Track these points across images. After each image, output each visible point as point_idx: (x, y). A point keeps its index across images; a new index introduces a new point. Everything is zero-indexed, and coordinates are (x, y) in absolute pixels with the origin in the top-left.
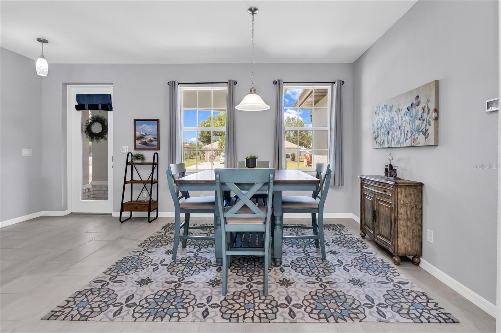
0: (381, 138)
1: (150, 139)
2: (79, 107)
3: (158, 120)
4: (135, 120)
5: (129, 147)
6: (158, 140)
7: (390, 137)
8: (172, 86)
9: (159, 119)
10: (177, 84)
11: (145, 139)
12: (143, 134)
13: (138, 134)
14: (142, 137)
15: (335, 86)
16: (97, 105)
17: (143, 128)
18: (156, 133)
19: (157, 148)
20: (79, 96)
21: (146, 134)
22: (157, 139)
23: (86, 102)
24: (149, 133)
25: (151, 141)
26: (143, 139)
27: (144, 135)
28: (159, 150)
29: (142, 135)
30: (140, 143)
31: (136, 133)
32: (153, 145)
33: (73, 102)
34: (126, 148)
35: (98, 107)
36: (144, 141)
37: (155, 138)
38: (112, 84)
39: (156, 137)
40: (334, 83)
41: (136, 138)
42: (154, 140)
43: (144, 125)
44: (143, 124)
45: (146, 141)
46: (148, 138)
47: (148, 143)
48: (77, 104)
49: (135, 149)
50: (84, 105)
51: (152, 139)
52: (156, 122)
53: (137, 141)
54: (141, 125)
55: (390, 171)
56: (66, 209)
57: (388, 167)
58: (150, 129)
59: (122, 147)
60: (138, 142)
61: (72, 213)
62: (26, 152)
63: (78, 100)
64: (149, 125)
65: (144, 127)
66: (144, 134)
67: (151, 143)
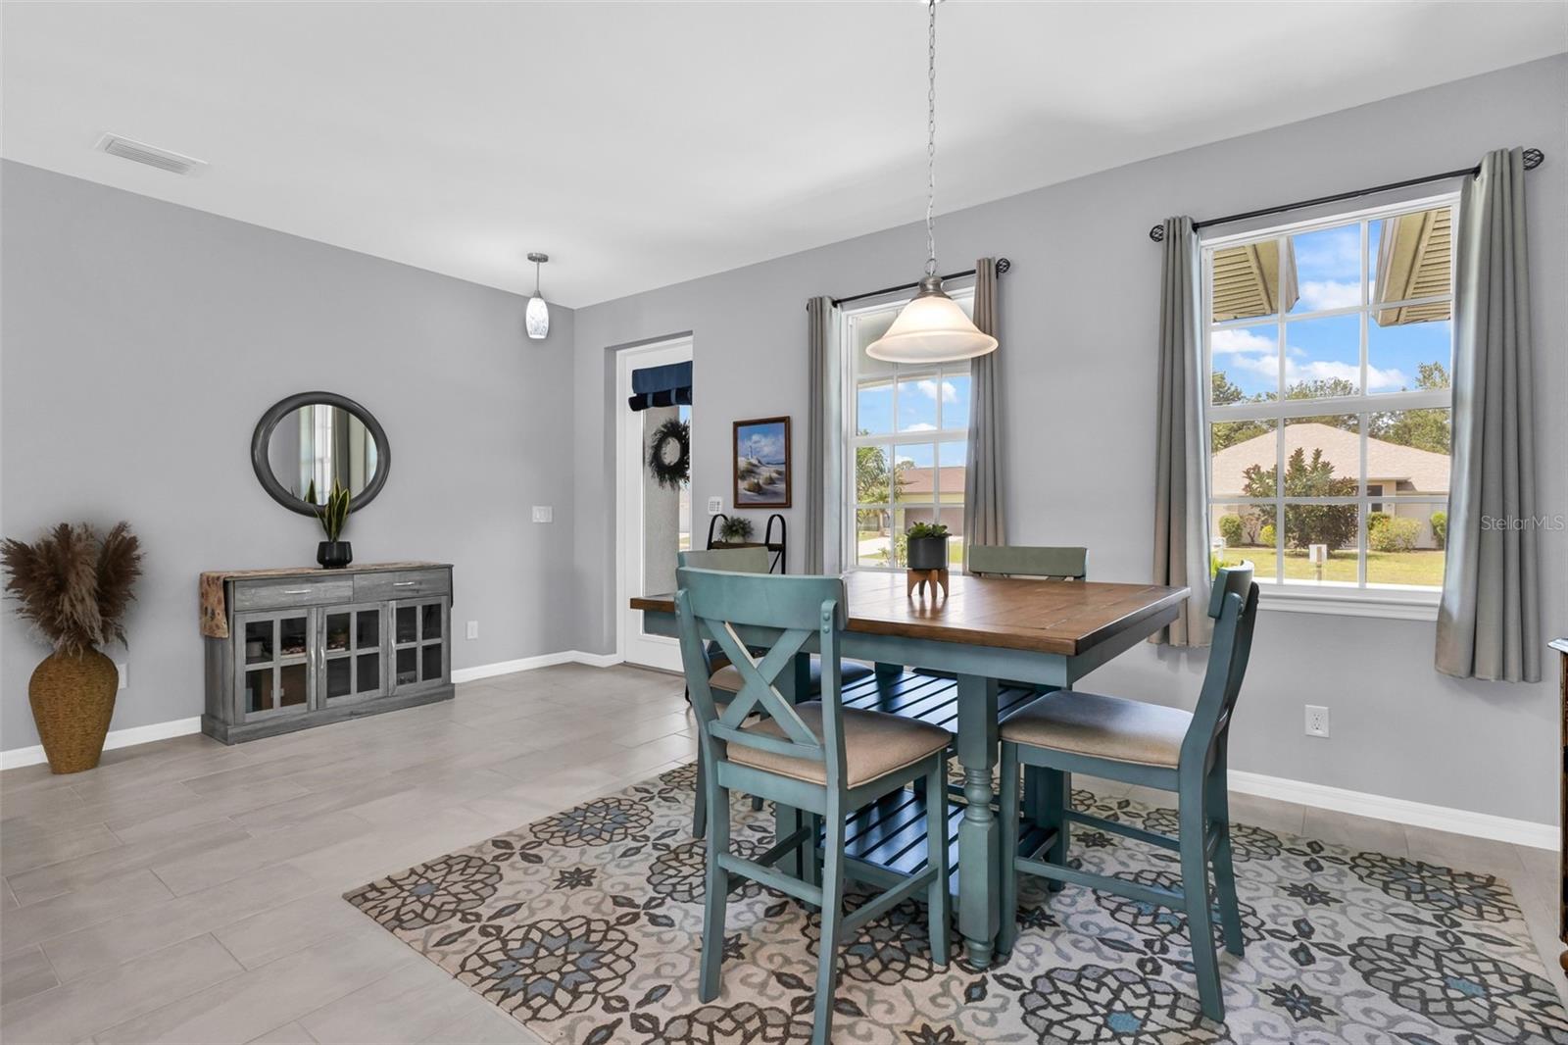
1: (768, 475)
2: (637, 404)
3: (787, 421)
4: (737, 425)
5: (721, 503)
6: (787, 477)
8: (817, 311)
9: (789, 417)
10: (828, 304)
11: (757, 476)
12: (755, 462)
13: (743, 463)
14: (750, 471)
15: (1479, 187)
16: (668, 393)
17: (753, 446)
18: (782, 457)
19: (784, 500)
20: (638, 375)
21: (759, 462)
22: (784, 476)
23: (650, 389)
24: (766, 460)
25: (771, 481)
26: (754, 477)
27: (755, 466)
28: (790, 506)
29: (751, 464)
30: (747, 487)
31: (739, 459)
32: (776, 494)
33: (626, 391)
34: (718, 503)
35: (670, 400)
36: (756, 481)
37: (779, 473)
38: (690, 333)
39: (782, 468)
41: (739, 475)
42: (778, 479)
43: (755, 437)
44: (754, 433)
45: (761, 482)
46: (766, 472)
47: (764, 486)
48: (635, 395)
49: (737, 505)
50: (647, 395)
51: (774, 475)
52: (784, 425)
53: (739, 481)
54: (749, 437)
56: (613, 650)
58: (765, 446)
59: (710, 500)
60: (743, 485)
61: (625, 664)
62: (540, 515)
63: (635, 387)
64: (766, 435)
65: (755, 442)
67: (770, 487)
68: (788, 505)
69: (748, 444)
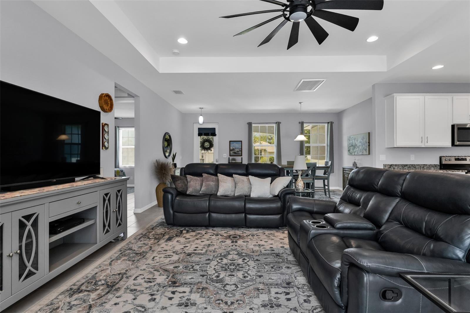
0: (351, 151)
2: (199, 135)
3: (241, 141)
4: (230, 141)
5: (227, 155)
7: (354, 150)
8: (250, 124)
10: (252, 124)
13: (231, 148)
14: (233, 150)
15: (329, 125)
16: (209, 133)
18: (241, 148)
19: (241, 155)
20: (200, 129)
22: (241, 151)
23: (203, 132)
24: (237, 148)
25: (238, 152)
29: (233, 148)
33: (196, 132)
34: (225, 155)
35: (209, 135)
38: (218, 123)
39: (241, 149)
40: (329, 123)
41: (230, 150)
43: (234, 144)
45: (236, 152)
46: (237, 150)
47: (237, 152)
48: (199, 133)
49: (230, 156)
51: (239, 151)
53: (231, 152)
55: (355, 164)
57: (354, 163)
58: (237, 145)
59: (223, 155)
63: (199, 131)
66: (235, 148)
67: (238, 153)
68: (242, 156)
69: (233, 145)
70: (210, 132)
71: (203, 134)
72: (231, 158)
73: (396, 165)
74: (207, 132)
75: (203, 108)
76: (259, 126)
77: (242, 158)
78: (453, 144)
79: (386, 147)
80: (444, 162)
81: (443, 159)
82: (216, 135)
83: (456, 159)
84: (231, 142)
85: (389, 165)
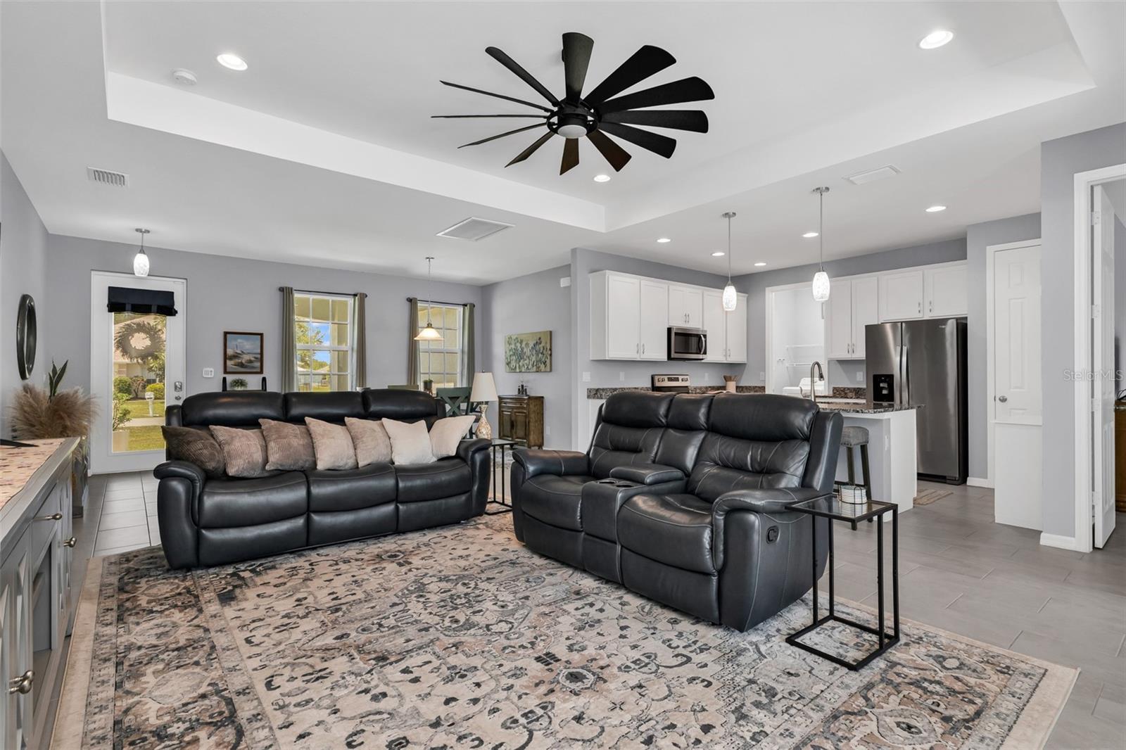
0: (513, 364)
1: (248, 358)
2: (113, 308)
3: (261, 335)
4: (226, 334)
5: (215, 370)
6: (261, 360)
7: (521, 364)
8: (286, 292)
9: (263, 333)
10: (293, 291)
11: (241, 359)
13: (230, 352)
14: (235, 356)
15: (467, 309)
16: (150, 307)
17: (238, 344)
18: (259, 351)
19: (259, 370)
20: (112, 291)
21: (243, 352)
22: (258, 360)
23: (128, 301)
24: (248, 351)
25: (251, 361)
26: (238, 359)
27: (239, 354)
29: (236, 353)
30: (233, 363)
31: (228, 350)
32: (254, 367)
33: (100, 299)
34: (211, 371)
35: (151, 311)
36: (240, 361)
37: (256, 358)
38: (185, 278)
39: (259, 356)
40: (466, 305)
41: (226, 357)
42: (255, 361)
43: (239, 341)
44: (238, 338)
45: (243, 361)
46: (245, 358)
47: (246, 364)
48: (110, 302)
49: (226, 372)
50: (124, 304)
51: (253, 359)
52: (259, 336)
53: (228, 361)
54: (236, 340)
55: (522, 390)
57: (520, 388)
58: (248, 347)
59: (203, 369)
60: (229, 363)
63: (111, 296)
64: (246, 340)
66: (240, 352)
67: (251, 364)
68: (261, 372)
69: (234, 343)
70: (154, 304)
71: (128, 307)
72: (230, 378)
73: (603, 390)
74: (146, 302)
75: (148, 232)
76: (311, 301)
77: (264, 379)
78: (669, 357)
79: (591, 359)
80: (658, 384)
81: (656, 378)
82: (176, 312)
83: (670, 380)
84: (228, 335)
85: (594, 389)
